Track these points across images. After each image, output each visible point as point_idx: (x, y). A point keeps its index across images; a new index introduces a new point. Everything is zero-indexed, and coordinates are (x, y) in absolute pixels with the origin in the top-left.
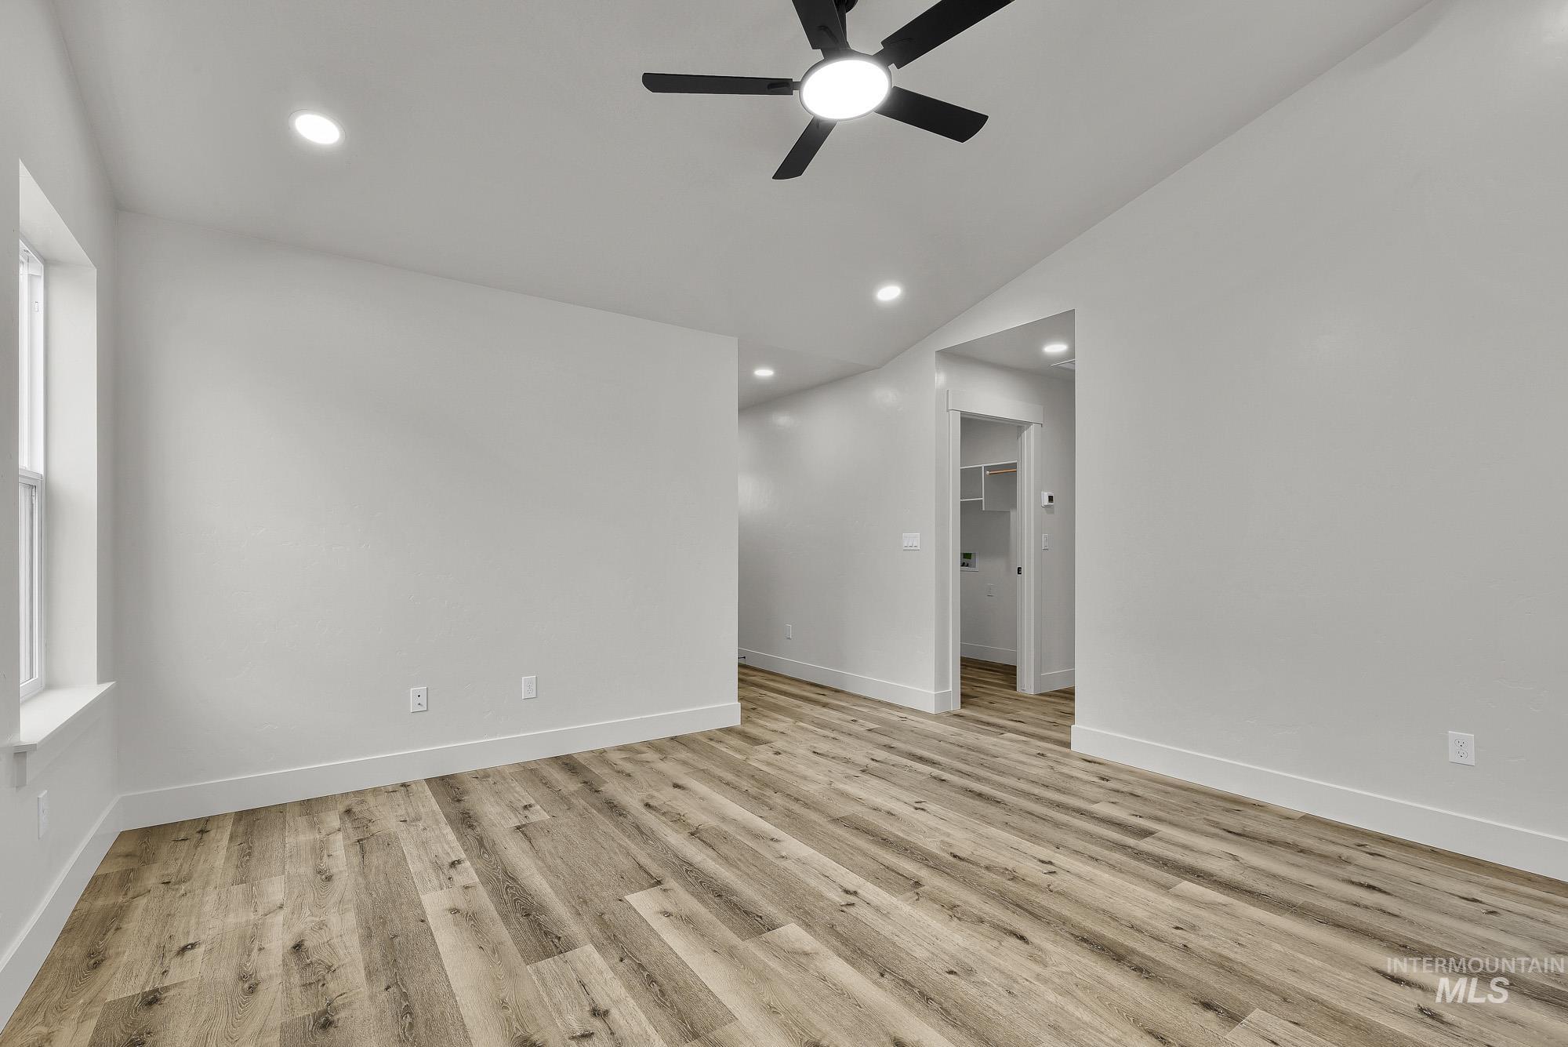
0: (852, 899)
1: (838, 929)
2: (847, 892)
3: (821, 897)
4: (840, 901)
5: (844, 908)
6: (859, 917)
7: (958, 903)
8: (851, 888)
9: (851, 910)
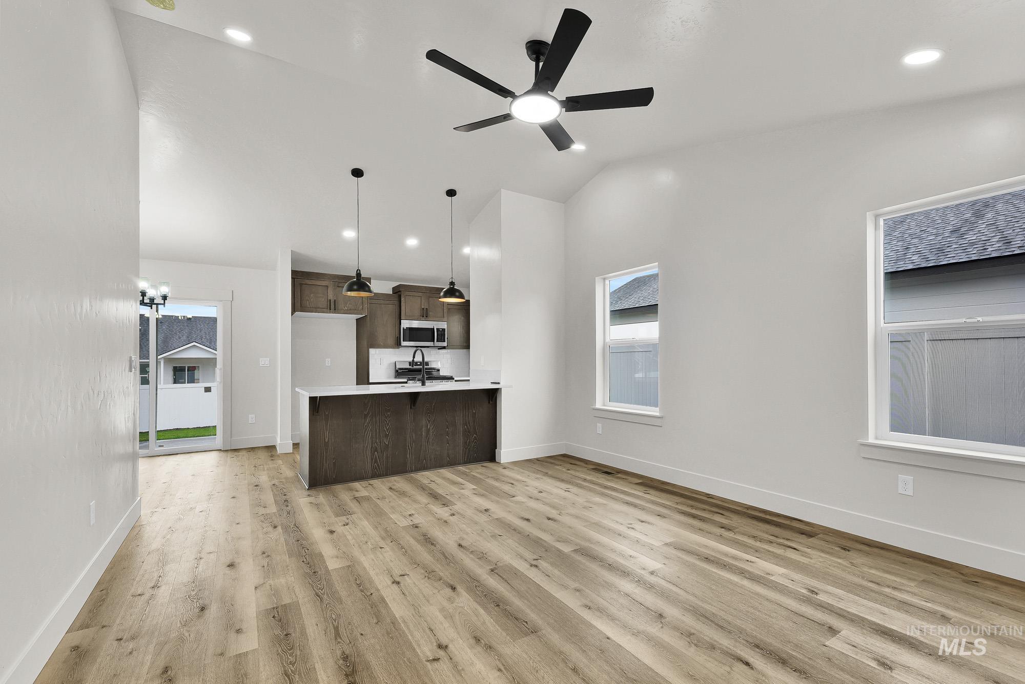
0: (534, 563)
1: (544, 550)
2: (536, 566)
3: (552, 564)
4: (541, 562)
5: (540, 558)
6: (532, 554)
7: (477, 560)
8: (533, 569)
9: (535, 557)
